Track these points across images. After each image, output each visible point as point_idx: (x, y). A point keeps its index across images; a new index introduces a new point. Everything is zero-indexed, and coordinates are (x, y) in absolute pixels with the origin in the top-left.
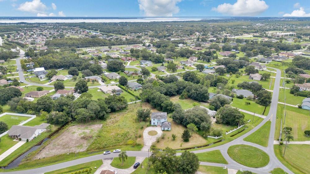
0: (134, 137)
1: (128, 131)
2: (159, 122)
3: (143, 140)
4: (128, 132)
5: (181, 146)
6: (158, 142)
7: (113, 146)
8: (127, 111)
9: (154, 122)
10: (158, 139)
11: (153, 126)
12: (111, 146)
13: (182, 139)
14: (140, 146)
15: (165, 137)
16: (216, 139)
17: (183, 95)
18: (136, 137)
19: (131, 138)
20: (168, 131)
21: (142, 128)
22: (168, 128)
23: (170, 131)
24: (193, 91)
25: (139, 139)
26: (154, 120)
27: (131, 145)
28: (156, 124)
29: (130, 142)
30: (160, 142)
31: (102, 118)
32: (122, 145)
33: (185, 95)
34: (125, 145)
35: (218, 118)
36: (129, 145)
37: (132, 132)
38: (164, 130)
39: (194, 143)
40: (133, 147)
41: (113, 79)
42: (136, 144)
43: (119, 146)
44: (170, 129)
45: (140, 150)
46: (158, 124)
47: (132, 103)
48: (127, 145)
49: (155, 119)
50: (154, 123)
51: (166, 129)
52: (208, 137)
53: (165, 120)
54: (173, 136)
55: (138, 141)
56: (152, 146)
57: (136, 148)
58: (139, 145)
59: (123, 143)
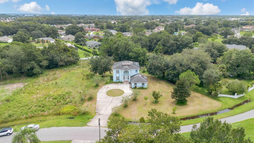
0: (80, 99)
1: (71, 90)
2: (126, 76)
3: (95, 104)
4: (69, 93)
5: (174, 113)
6: (126, 106)
7: (27, 118)
8: (77, 67)
9: (118, 75)
10: (126, 101)
11: (116, 83)
12: (23, 117)
13: (174, 100)
14: (86, 117)
15: (138, 97)
16: (236, 99)
17: (158, 50)
18: (82, 100)
19: (71, 102)
20: (142, 88)
21: (97, 86)
22: (143, 84)
23: (146, 89)
24: (172, 42)
25: (86, 104)
26: (118, 72)
27: (69, 114)
28: (121, 79)
29: (67, 109)
30: (129, 107)
31: (31, 74)
32: (50, 115)
33: (160, 49)
34: (55, 115)
35: (223, 68)
36: (63, 114)
37: (78, 91)
38: (135, 88)
39: (198, 107)
40: (71, 118)
41: (70, 41)
42: (78, 113)
43: (41, 118)
44: (146, 85)
45: (85, 124)
46: (124, 79)
47: (87, 58)
48: (59, 114)
49: (120, 71)
50: (118, 78)
51: (139, 85)
52: (219, 95)
53: (136, 71)
54: (154, 95)
55: (86, 106)
56: (112, 115)
57: (78, 120)
58: (84, 114)
59: (51, 112)
